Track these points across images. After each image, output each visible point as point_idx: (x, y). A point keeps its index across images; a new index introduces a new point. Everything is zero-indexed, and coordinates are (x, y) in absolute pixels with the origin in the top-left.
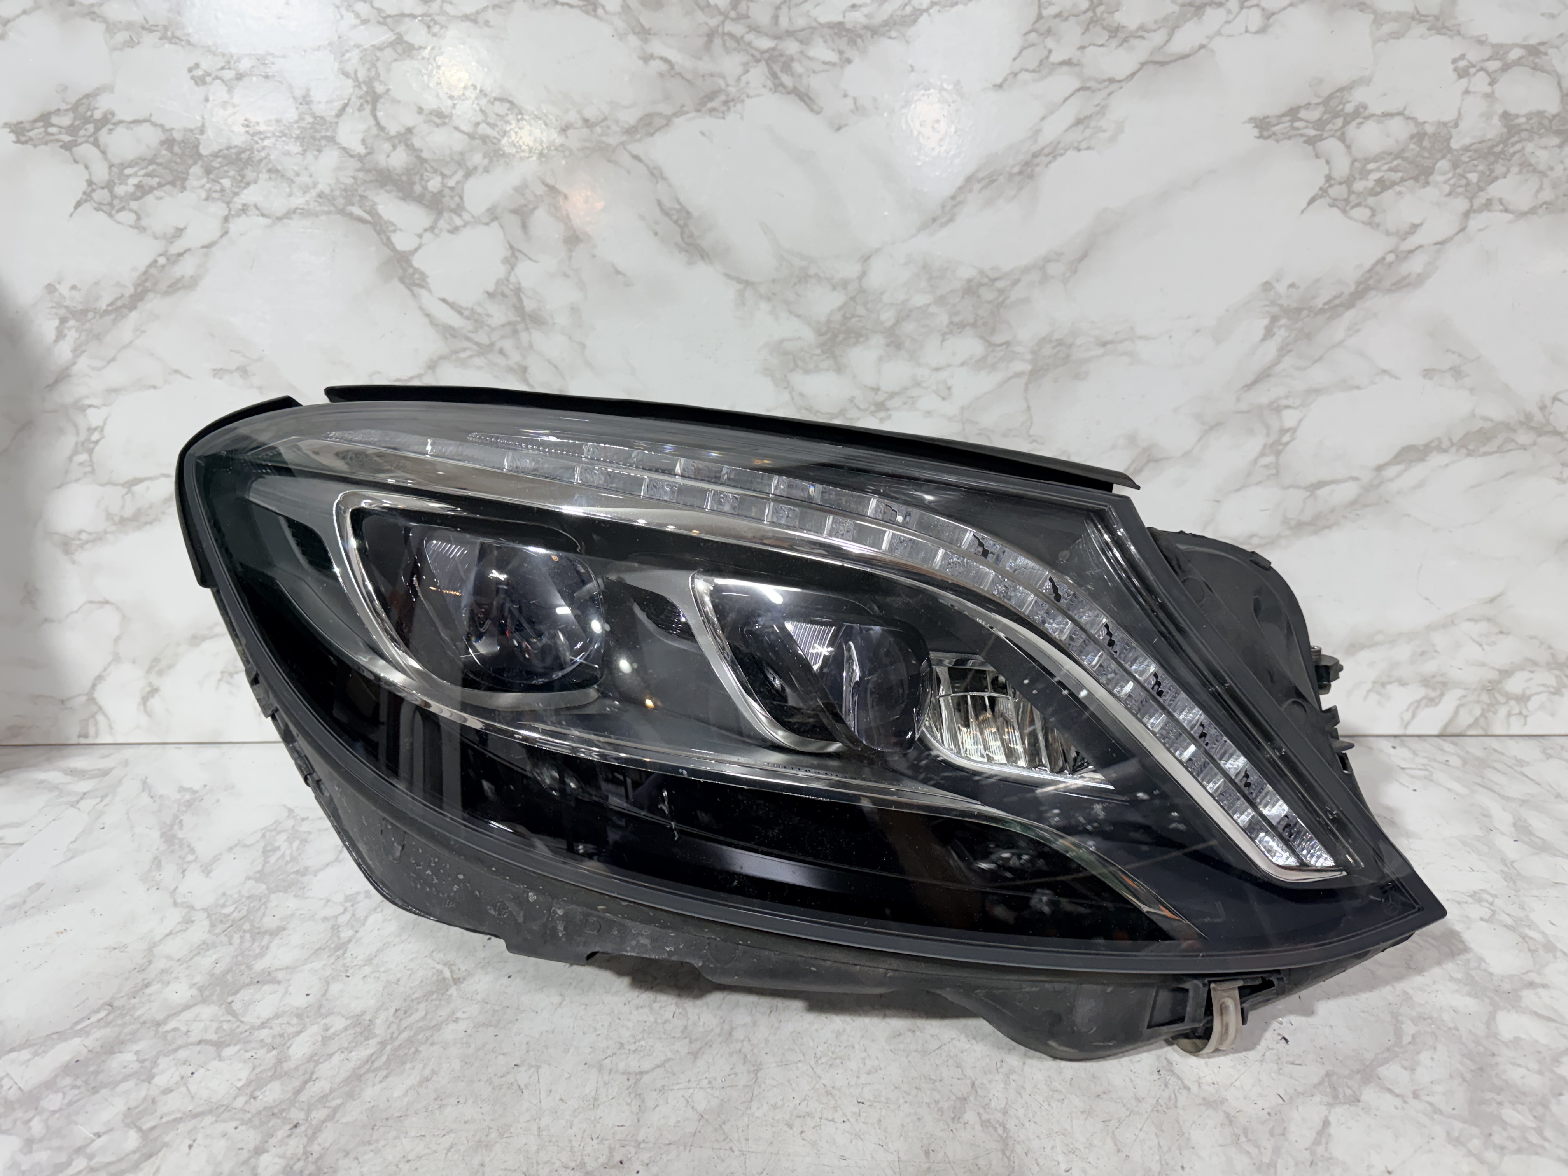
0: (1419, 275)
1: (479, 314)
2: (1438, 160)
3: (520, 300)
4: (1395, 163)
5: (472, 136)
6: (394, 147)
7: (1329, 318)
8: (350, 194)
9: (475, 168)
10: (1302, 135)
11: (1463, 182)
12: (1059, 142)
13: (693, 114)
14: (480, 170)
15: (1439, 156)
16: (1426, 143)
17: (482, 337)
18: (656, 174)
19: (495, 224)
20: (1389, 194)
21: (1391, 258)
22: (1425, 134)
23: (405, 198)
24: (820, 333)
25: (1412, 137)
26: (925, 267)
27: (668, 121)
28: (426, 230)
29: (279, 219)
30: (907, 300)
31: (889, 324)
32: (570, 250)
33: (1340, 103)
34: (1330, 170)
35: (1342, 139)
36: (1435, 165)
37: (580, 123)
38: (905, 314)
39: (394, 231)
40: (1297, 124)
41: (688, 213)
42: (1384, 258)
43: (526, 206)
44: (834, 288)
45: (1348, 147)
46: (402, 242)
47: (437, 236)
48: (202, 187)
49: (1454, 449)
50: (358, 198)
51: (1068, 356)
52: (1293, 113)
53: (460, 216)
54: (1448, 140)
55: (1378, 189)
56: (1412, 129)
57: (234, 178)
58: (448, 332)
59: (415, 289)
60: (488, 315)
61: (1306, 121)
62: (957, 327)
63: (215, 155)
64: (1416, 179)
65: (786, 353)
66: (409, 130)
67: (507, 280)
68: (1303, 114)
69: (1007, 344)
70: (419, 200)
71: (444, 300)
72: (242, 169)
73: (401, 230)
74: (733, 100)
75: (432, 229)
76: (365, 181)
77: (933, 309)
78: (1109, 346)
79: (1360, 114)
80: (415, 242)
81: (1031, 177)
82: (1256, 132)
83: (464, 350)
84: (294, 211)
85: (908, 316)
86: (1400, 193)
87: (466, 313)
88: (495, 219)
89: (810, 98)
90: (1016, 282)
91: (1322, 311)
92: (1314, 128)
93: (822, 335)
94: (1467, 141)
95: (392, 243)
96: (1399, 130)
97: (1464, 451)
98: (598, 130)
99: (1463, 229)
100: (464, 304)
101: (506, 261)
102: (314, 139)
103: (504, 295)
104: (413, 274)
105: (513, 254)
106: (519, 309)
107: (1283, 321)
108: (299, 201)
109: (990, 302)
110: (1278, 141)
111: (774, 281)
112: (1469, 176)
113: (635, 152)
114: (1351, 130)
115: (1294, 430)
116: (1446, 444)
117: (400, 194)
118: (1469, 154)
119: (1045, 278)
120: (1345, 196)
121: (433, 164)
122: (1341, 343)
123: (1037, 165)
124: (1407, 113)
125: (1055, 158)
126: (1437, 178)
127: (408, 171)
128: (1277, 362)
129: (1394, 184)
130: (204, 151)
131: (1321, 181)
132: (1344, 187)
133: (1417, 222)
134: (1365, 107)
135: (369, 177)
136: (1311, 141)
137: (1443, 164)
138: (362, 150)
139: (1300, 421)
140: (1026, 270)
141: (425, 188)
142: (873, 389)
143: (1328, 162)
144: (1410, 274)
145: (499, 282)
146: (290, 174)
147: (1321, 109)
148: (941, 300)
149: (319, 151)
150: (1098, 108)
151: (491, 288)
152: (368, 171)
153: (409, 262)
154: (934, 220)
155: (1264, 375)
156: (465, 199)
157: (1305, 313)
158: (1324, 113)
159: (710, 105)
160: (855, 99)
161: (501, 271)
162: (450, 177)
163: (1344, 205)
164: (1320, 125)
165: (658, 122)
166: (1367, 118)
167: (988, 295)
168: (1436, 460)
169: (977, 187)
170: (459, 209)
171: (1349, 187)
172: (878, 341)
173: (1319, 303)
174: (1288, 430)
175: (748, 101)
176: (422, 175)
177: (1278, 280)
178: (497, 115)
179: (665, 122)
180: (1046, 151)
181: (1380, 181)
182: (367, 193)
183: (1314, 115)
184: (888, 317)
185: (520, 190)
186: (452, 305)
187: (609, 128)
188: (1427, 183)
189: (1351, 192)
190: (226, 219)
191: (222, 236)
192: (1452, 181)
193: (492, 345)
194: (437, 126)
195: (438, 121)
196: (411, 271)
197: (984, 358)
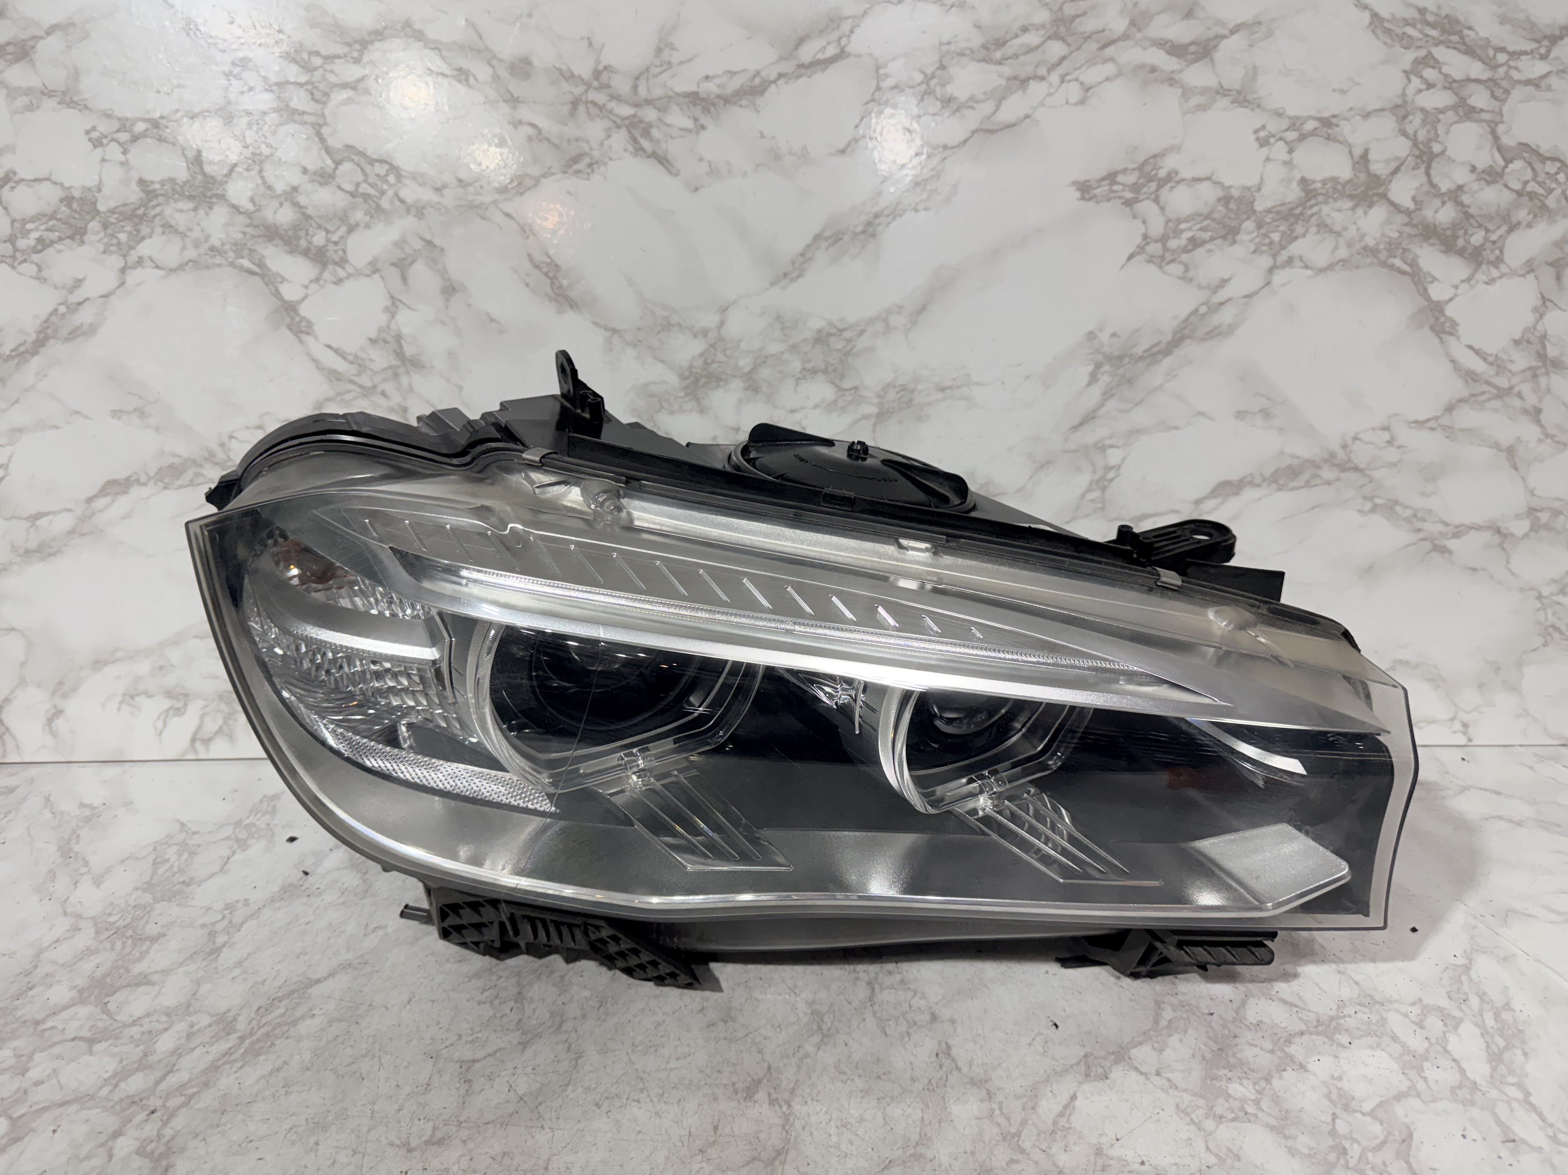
0: (1230, 325)
1: (362, 359)
2: (1243, 221)
3: (401, 346)
4: (1205, 223)
5: (353, 195)
6: (281, 204)
7: (1149, 365)
8: (239, 248)
9: (357, 225)
10: (1120, 197)
11: (1267, 241)
12: (898, 204)
13: (560, 176)
14: (362, 225)
15: (1244, 217)
16: (1233, 205)
17: (365, 381)
18: (526, 231)
19: (376, 276)
20: (1200, 252)
21: (1203, 309)
22: (1231, 197)
23: (291, 252)
24: (683, 377)
25: (1219, 200)
26: (778, 318)
27: (537, 182)
28: (311, 281)
29: (173, 271)
30: (763, 348)
31: (746, 369)
32: (447, 300)
33: (1154, 169)
34: (1146, 229)
35: (1156, 200)
36: (1240, 225)
37: (455, 183)
38: (761, 360)
39: (282, 282)
40: (1115, 188)
41: (557, 266)
42: (1197, 310)
43: (405, 259)
44: (695, 336)
45: (1162, 209)
46: (289, 292)
47: (322, 287)
48: (100, 241)
49: (1265, 484)
50: (247, 252)
51: (911, 400)
52: (1111, 177)
53: (343, 268)
54: (1252, 202)
55: (1190, 247)
56: (1220, 193)
57: (130, 233)
58: (334, 376)
59: (303, 336)
60: (370, 360)
61: (1123, 185)
62: (809, 373)
63: (112, 211)
64: (1224, 237)
65: (652, 396)
66: (295, 189)
67: (388, 327)
68: (1120, 178)
69: (856, 388)
70: (306, 253)
71: (329, 347)
72: (137, 225)
73: (288, 281)
74: (597, 163)
75: (317, 280)
76: (254, 237)
77: (786, 356)
78: (948, 391)
79: (1172, 179)
80: (302, 292)
81: (873, 236)
82: (1078, 194)
83: (349, 391)
84: (187, 263)
85: (764, 362)
86: (1210, 251)
87: (350, 358)
88: (376, 271)
89: (667, 161)
90: (862, 332)
91: (1142, 358)
92: (1130, 191)
93: (686, 379)
94: (1269, 204)
95: (280, 294)
96: (1208, 194)
97: (1274, 486)
98: (471, 189)
99: (1268, 283)
100: (348, 351)
101: (386, 310)
102: (205, 196)
103: (385, 341)
104: (300, 322)
105: (394, 304)
106: (400, 354)
107: (1106, 368)
108: (191, 253)
109: (839, 350)
110: (1098, 203)
111: (639, 329)
112: (1272, 235)
113: (507, 210)
114: (1164, 192)
115: (1118, 467)
116: (1258, 480)
117: (287, 248)
118: (1271, 216)
119: (888, 328)
120: (1161, 253)
121: (317, 220)
122: (1159, 388)
123: (879, 224)
124: (1214, 177)
125: (894, 219)
126: (1242, 237)
127: (295, 228)
128: (1101, 405)
129: (1204, 242)
130: (101, 207)
131: (1139, 240)
132: (1159, 245)
133: (1226, 277)
134: (1177, 173)
135: (256, 232)
136: (1128, 203)
137: (1249, 225)
138: (251, 208)
139: (1124, 459)
140: (871, 321)
141: (310, 243)
142: (733, 429)
143: (1144, 222)
144: (1220, 325)
145: (380, 330)
146: (181, 229)
147: (1137, 174)
148: (794, 348)
149: (211, 208)
150: (934, 172)
151: (373, 336)
152: (256, 227)
153: (295, 311)
154: (785, 275)
155: (1089, 418)
156: (348, 252)
157: (1126, 360)
158: (1140, 177)
159: (576, 167)
160: (710, 163)
161: (383, 318)
162: (334, 232)
163: (1160, 261)
164: (1136, 188)
165: (528, 182)
166: (1178, 182)
167: (837, 344)
168: (1250, 494)
169: (824, 244)
170: (342, 262)
171: (1164, 245)
172: (737, 385)
173: (1139, 350)
174: (1112, 468)
175: (610, 163)
176: (307, 231)
177: (1101, 331)
178: (378, 175)
179: (534, 182)
180: (886, 212)
181: (1192, 240)
182: (256, 247)
183: (1131, 179)
184: (745, 363)
185: (400, 244)
186: (337, 351)
187: (481, 187)
188: (1234, 242)
189: (1166, 249)
190: (123, 271)
191: (118, 287)
192: (1257, 240)
193: (375, 387)
194: (321, 184)
195: (321, 180)
196: (297, 319)
197: (835, 402)
